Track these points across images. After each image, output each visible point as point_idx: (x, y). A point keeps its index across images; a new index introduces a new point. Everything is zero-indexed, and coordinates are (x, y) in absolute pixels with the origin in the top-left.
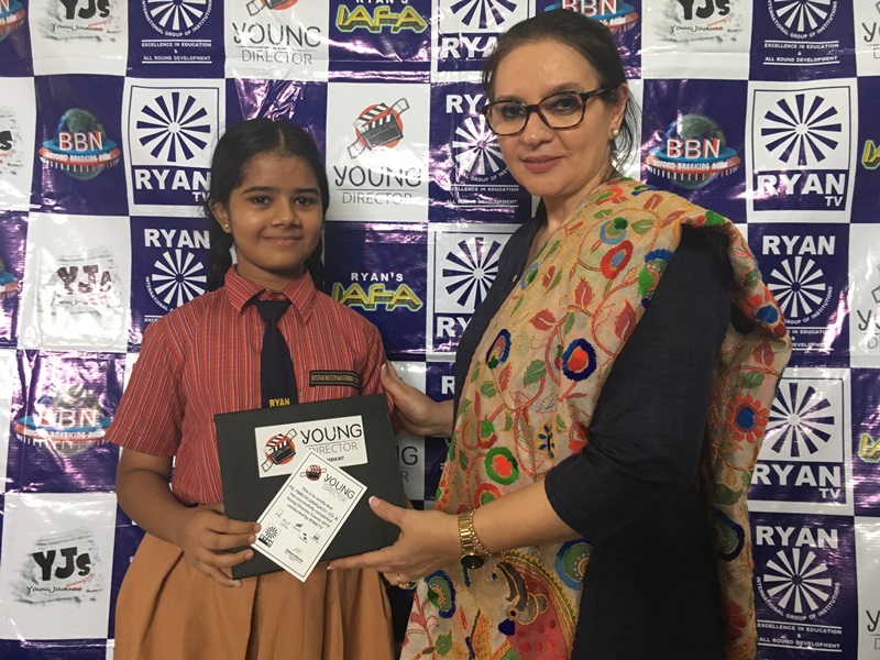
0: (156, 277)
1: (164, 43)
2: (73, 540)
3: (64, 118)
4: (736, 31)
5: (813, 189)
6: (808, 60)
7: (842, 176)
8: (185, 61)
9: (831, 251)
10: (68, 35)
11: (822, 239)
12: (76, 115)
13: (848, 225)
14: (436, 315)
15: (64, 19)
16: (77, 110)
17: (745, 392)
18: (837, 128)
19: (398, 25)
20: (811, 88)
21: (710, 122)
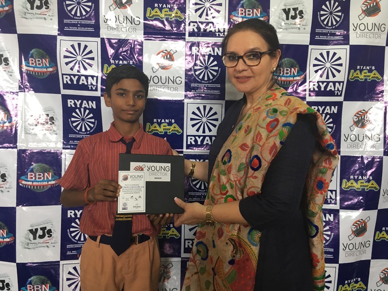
0: (73, 119)
1: (73, 22)
2: (45, 224)
3: (31, 52)
4: (305, 25)
5: (331, 88)
6: (332, 37)
7: (342, 84)
8: (83, 29)
9: (336, 112)
10: (32, 17)
11: (333, 107)
12: (37, 51)
13: (342, 102)
14: (187, 136)
15: (30, 10)
16: (37, 49)
17: (320, 175)
18: (341, 65)
19: (172, 17)
20: (332, 48)
21: (294, 61)
